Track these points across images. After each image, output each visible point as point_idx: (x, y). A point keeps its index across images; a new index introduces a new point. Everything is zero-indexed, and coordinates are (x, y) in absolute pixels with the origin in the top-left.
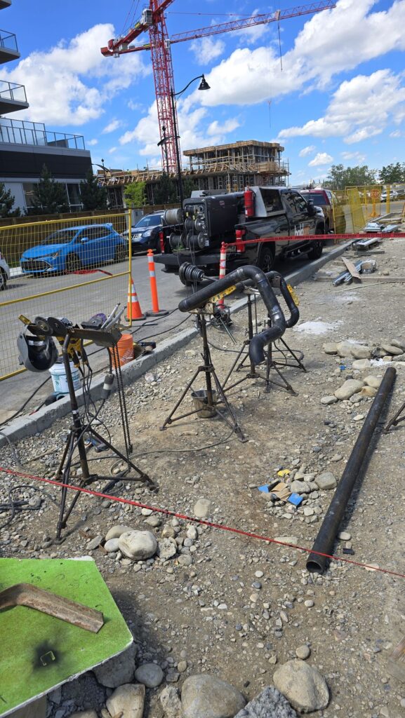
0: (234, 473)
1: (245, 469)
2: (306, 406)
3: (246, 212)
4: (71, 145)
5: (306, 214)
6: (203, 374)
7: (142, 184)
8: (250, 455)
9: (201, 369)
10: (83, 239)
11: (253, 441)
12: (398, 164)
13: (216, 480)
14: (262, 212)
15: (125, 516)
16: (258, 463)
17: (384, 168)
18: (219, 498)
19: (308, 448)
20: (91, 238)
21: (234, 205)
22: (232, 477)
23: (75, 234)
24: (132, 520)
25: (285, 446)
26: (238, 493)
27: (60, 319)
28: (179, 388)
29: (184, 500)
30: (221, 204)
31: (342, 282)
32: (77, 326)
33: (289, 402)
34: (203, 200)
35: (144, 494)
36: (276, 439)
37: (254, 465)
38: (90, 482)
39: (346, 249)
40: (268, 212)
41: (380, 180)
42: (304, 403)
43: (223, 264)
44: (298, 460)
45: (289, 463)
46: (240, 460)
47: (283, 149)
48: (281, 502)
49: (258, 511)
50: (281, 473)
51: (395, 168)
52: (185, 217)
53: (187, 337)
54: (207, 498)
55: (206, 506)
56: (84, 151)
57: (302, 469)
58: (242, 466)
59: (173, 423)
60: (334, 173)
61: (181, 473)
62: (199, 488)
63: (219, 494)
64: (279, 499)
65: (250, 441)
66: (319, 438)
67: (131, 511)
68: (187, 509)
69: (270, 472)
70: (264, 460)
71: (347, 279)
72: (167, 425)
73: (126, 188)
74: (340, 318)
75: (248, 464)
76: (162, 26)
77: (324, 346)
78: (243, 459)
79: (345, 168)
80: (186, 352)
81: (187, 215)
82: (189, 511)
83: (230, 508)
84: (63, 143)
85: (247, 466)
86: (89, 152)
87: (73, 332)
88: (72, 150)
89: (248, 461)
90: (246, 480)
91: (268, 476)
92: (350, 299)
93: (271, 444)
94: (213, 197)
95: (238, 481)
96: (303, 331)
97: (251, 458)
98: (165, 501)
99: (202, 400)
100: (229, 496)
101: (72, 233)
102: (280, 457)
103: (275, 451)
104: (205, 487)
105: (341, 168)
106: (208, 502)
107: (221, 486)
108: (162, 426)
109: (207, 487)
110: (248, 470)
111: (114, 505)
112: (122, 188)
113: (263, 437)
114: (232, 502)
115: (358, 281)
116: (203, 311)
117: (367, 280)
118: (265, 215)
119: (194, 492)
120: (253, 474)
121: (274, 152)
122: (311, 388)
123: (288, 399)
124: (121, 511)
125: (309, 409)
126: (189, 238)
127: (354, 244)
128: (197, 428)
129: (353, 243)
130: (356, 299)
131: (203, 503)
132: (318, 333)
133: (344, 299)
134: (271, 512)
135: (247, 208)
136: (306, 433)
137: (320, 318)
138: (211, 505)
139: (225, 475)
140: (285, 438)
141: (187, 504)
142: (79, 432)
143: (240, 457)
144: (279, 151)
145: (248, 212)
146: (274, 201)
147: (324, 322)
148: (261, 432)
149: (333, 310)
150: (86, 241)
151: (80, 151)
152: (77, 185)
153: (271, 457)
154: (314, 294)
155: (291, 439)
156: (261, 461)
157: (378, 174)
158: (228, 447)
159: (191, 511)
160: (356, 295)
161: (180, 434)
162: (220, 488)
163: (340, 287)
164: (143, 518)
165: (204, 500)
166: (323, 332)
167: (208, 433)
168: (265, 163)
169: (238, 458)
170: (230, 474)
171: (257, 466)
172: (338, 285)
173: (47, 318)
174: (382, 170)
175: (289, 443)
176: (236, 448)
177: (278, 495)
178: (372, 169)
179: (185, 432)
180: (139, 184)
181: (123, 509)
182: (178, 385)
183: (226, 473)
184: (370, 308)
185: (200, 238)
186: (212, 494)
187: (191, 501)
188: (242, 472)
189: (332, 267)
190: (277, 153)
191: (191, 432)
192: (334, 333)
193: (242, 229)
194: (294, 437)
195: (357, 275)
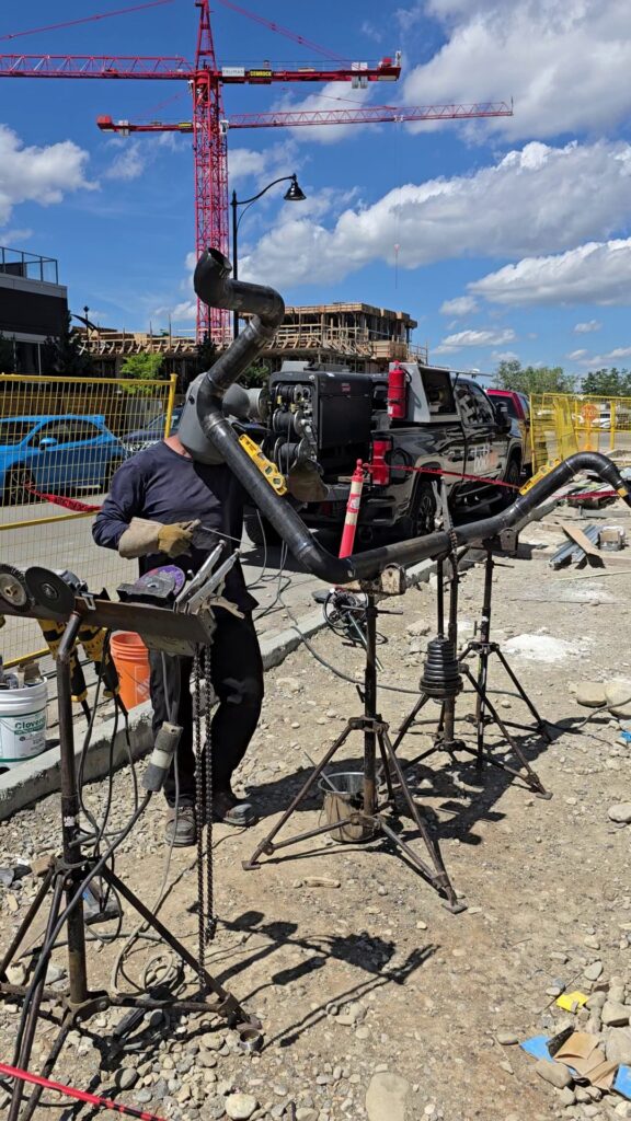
0: (449, 997)
1: (475, 987)
2: (576, 823)
3: (390, 410)
4: (32, 273)
5: (490, 428)
6: (358, 736)
7: (157, 356)
8: (481, 948)
9: (356, 724)
10: (45, 441)
11: (479, 909)
12: (614, 370)
13: (409, 1018)
14: (422, 414)
16: (504, 972)
17: (590, 374)
18: (427, 1071)
19: (614, 933)
20: (61, 439)
21: (366, 395)
22: (449, 1010)
23: (31, 428)
25: (556, 926)
26: (473, 1058)
27: (58, 572)
28: (273, 765)
29: (336, 1075)
30: (344, 389)
31: (566, 562)
32: (104, 595)
33: (536, 811)
34: (312, 377)
35: (224, 1051)
36: (530, 905)
37: (493, 975)
40: (432, 414)
41: (585, 394)
42: (570, 817)
43: (354, 503)
44: (598, 966)
45: (578, 973)
46: (457, 961)
47: (414, 325)
48: (594, 1092)
50: (565, 1002)
51: (610, 377)
52: (275, 406)
53: (279, 649)
54: (396, 1071)
55: (398, 1095)
56: (55, 286)
57: (615, 993)
58: (466, 979)
59: (279, 853)
60: (503, 374)
61: (316, 991)
62: (370, 1039)
63: (424, 1059)
64: (586, 1083)
65: (471, 910)
67: (192, 1103)
68: (348, 1102)
69: (536, 995)
70: (517, 963)
71: (578, 557)
72: (263, 857)
73: (125, 362)
74: (585, 631)
75: (478, 972)
76: (217, 97)
77: (571, 689)
78: (464, 960)
79: (524, 368)
80: (279, 681)
81: (279, 402)
82: (352, 1108)
83: (464, 1104)
84: (18, 269)
85: (479, 977)
86: (64, 289)
87: (93, 608)
88: (33, 282)
89: (478, 964)
90: (484, 1021)
91: (536, 1010)
92: (594, 596)
93: (522, 919)
94: (331, 375)
95: (465, 1023)
96: (518, 652)
97: (482, 956)
98: (285, 1074)
99: (348, 797)
100: (454, 1068)
101: (23, 428)
102: (553, 955)
103: (538, 939)
104: (385, 1037)
105: (517, 368)
106: (403, 1085)
107: (426, 1034)
108: (248, 857)
109: (391, 1037)
110: (484, 989)
111: (147, 1080)
112: (118, 362)
113: (500, 900)
114: (464, 1085)
115: (596, 562)
116: (375, 587)
117: (614, 562)
118: (427, 419)
119: (357, 1051)
120: (499, 1002)
121: (400, 328)
122: (577, 782)
123: (531, 804)
124: (168, 1100)
125: (586, 832)
126: (279, 447)
128: (337, 867)
129: (571, 493)
130: (604, 596)
131: (389, 1088)
132: (550, 659)
133: (580, 594)
135: (392, 403)
136: (596, 893)
137: (544, 628)
138: (412, 1095)
139: (429, 1003)
140: (550, 904)
141: (343, 1087)
142: (78, 876)
143: (455, 953)
144: (408, 327)
145: (394, 411)
146: (441, 396)
147: (553, 636)
148: (490, 887)
149: (564, 614)
150: (49, 445)
151: (48, 285)
152: (34, 346)
153: (531, 956)
154: (519, 580)
155: (566, 909)
156: (510, 966)
157: (579, 383)
158: (422, 925)
159: (360, 1110)
160: (603, 588)
161: (296, 883)
162: (424, 1040)
163: (562, 571)
165: (390, 1077)
166: (559, 657)
167: (366, 884)
168: (387, 343)
169: (451, 955)
170: (440, 999)
171: (502, 980)
172: (559, 567)
173: (23, 569)
174: (586, 377)
175: (565, 917)
176: (440, 927)
177: (583, 1069)
178: (570, 374)
179: (310, 879)
180: (152, 357)
181: (171, 1095)
182: (270, 758)
183: (432, 997)
185: (302, 449)
186: (406, 1059)
187: (355, 1079)
188: (469, 997)
189: (539, 534)
190: (404, 330)
191: (325, 878)
192: (582, 661)
193: (386, 440)
194: (571, 903)
195: (593, 550)
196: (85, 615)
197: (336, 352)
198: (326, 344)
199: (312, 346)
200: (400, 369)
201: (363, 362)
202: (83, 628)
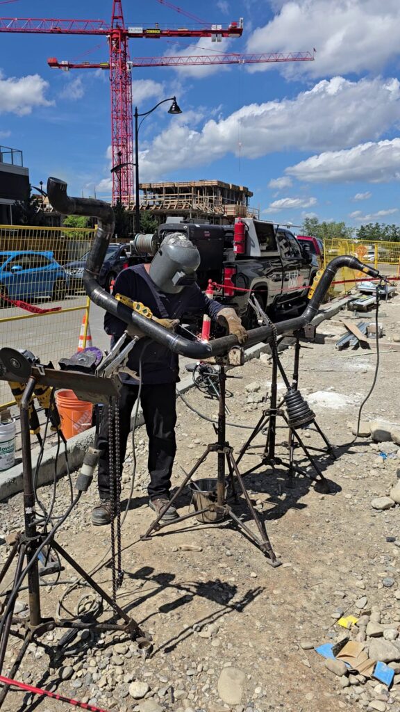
0: (271, 620)
1: (287, 613)
2: (351, 510)
3: (235, 249)
4: (6, 160)
5: (299, 261)
6: (214, 456)
8: (290, 589)
9: (212, 448)
10: (14, 268)
11: (290, 564)
12: (377, 224)
13: (246, 633)
14: (255, 251)
15: (99, 697)
16: (305, 604)
17: (362, 227)
18: (256, 666)
19: (374, 579)
21: (220, 239)
22: (270, 628)
23: (5, 260)
24: (114, 705)
25: (338, 575)
26: (285, 658)
27: (21, 351)
29: (199, 669)
30: (206, 235)
31: (346, 346)
32: (51, 365)
33: (326, 502)
34: (185, 227)
35: (128, 655)
36: (322, 561)
37: (298, 606)
38: (40, 632)
39: (341, 308)
40: (262, 251)
41: (358, 239)
42: (347, 506)
44: (364, 600)
45: (352, 604)
46: (276, 597)
47: (251, 194)
48: (361, 678)
49: (327, 695)
50: (344, 622)
51: (374, 229)
54: (237, 667)
55: (238, 681)
56: (21, 168)
57: (375, 616)
58: (281, 608)
59: (163, 530)
60: (307, 226)
61: (187, 617)
62: (221, 646)
63: (254, 659)
64: (356, 673)
65: (284, 565)
66: (386, 564)
67: (108, 688)
68: (206, 686)
69: (325, 618)
70: (313, 598)
71: (353, 343)
72: (154, 532)
74: (357, 389)
75: (289, 604)
77: (348, 426)
78: (280, 596)
79: (320, 223)
82: (209, 690)
83: (279, 687)
85: (289, 607)
86: (27, 170)
88: (6, 165)
89: (289, 599)
90: (292, 634)
91: (325, 628)
92: (363, 367)
93: (317, 570)
94: (197, 226)
95: (280, 636)
96: (316, 402)
97: (291, 594)
98: (167, 669)
99: (207, 494)
100: (273, 664)
102: (336, 593)
103: (326, 583)
104: (230, 645)
105: (316, 223)
106: (241, 676)
107: (256, 643)
108: (144, 532)
109: (234, 645)
110: (293, 614)
111: (79, 674)
112: (61, 217)
113: (303, 558)
114: (279, 675)
115: (365, 345)
116: (225, 361)
118: (258, 254)
119: (213, 655)
120: (302, 623)
121: (242, 196)
123: (323, 498)
124: (93, 686)
125: (357, 515)
127: (351, 303)
128: (200, 538)
129: (349, 302)
130: (370, 367)
131: (233, 677)
132: (336, 407)
133: (355, 366)
134: (348, 697)
135: (236, 244)
136: (363, 554)
137: (332, 387)
138: (247, 681)
139: (258, 624)
140: (335, 561)
141: (203, 677)
142: (34, 545)
143: (275, 592)
144: (247, 196)
145: (238, 249)
146: (268, 239)
147: (338, 392)
148: (297, 550)
149: (345, 379)
151: (17, 167)
152: (8, 206)
153: (322, 593)
154: (316, 357)
155: (345, 564)
156: (309, 600)
157: (355, 232)
158: (254, 574)
159: (214, 691)
160: (368, 362)
161: (174, 548)
162: (255, 647)
163: (344, 351)
164: (132, 702)
165: (233, 670)
166: (341, 406)
167: (218, 549)
168: (234, 206)
169: (272, 593)
170: (265, 621)
171: (304, 609)
172: (341, 348)
174: (360, 228)
175: (343, 569)
176: (265, 576)
177: (354, 664)
179: (183, 546)
181: (94, 683)
183: (260, 620)
184: (391, 380)
186: (243, 659)
187: (211, 671)
188: (283, 619)
189: (329, 328)
190: (244, 198)
191: (193, 546)
193: (233, 267)
194: (348, 560)
195: (363, 338)
196: (38, 379)
197: (202, 211)
198: (195, 206)
199: (186, 208)
200: (242, 222)
201: (218, 218)
202: (38, 387)
